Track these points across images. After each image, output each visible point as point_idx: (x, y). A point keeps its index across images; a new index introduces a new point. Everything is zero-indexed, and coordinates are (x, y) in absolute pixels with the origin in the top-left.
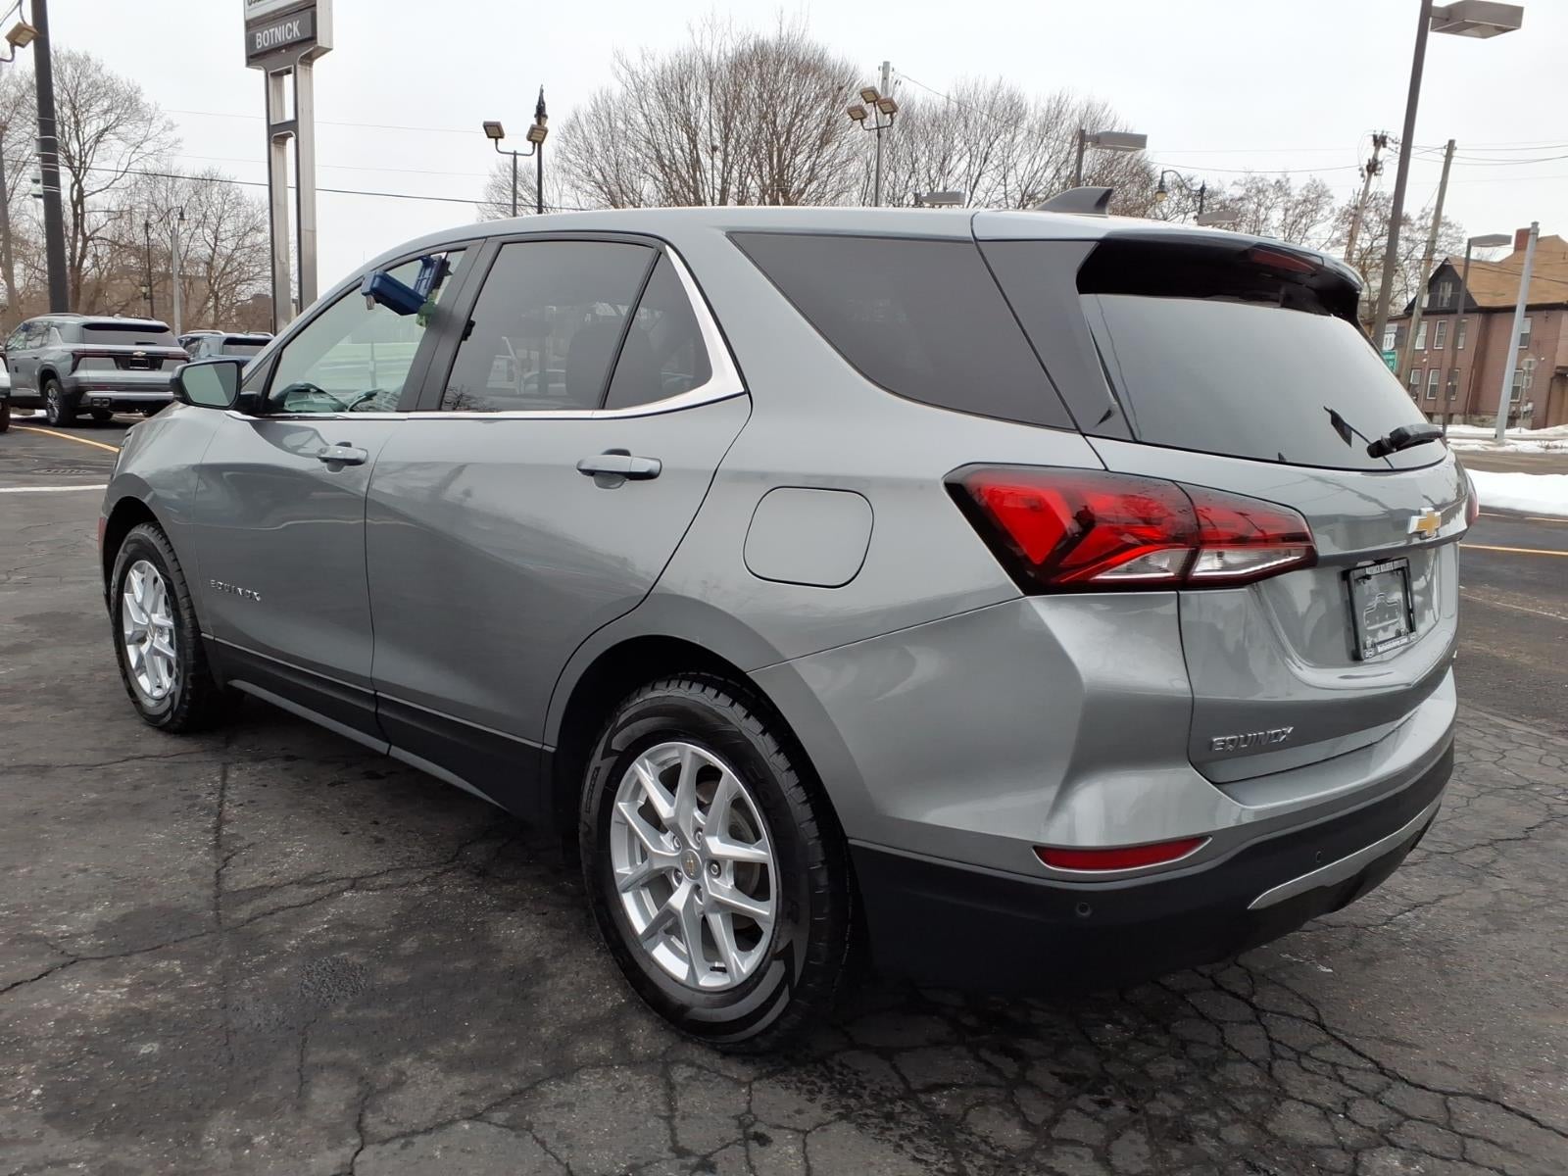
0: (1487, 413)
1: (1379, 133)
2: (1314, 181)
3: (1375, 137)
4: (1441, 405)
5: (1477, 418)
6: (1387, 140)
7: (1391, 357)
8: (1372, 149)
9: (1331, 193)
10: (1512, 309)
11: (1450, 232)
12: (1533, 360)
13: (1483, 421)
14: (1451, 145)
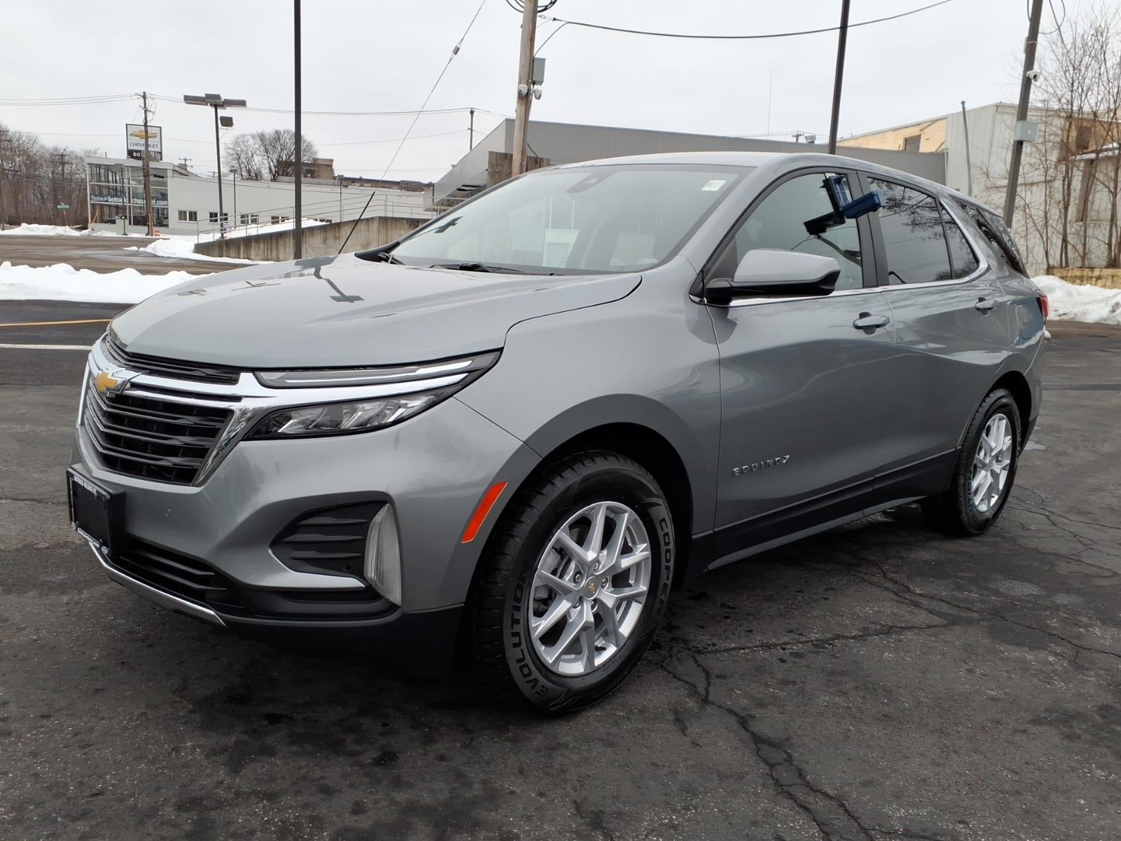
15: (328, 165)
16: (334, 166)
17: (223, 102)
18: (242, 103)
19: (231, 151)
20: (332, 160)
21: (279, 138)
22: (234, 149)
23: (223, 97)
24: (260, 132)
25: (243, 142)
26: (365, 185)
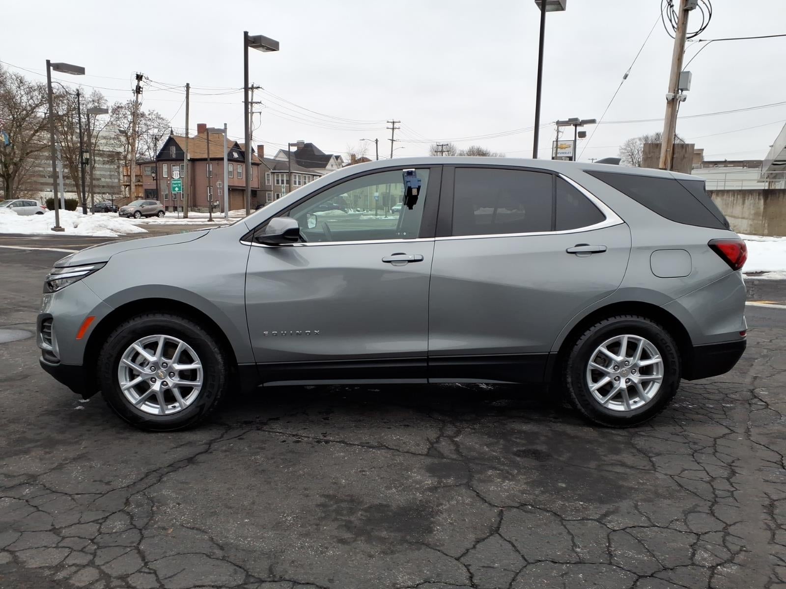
0: (200, 206)
1: (139, 74)
2: (95, 91)
3: (137, 75)
4: (171, 204)
5: (197, 209)
6: (143, 77)
7: (179, 182)
8: (136, 81)
9: (105, 98)
10: (222, 159)
11: (163, 122)
12: (221, 183)
13: (199, 210)
14: (188, 86)
15: (700, 153)
16: (704, 154)
17: (581, 122)
18: (593, 121)
19: (623, 151)
20: (703, 150)
21: (659, 138)
22: (625, 149)
23: (581, 119)
24: (645, 136)
25: (633, 144)
26: (729, 166)
